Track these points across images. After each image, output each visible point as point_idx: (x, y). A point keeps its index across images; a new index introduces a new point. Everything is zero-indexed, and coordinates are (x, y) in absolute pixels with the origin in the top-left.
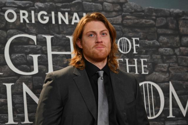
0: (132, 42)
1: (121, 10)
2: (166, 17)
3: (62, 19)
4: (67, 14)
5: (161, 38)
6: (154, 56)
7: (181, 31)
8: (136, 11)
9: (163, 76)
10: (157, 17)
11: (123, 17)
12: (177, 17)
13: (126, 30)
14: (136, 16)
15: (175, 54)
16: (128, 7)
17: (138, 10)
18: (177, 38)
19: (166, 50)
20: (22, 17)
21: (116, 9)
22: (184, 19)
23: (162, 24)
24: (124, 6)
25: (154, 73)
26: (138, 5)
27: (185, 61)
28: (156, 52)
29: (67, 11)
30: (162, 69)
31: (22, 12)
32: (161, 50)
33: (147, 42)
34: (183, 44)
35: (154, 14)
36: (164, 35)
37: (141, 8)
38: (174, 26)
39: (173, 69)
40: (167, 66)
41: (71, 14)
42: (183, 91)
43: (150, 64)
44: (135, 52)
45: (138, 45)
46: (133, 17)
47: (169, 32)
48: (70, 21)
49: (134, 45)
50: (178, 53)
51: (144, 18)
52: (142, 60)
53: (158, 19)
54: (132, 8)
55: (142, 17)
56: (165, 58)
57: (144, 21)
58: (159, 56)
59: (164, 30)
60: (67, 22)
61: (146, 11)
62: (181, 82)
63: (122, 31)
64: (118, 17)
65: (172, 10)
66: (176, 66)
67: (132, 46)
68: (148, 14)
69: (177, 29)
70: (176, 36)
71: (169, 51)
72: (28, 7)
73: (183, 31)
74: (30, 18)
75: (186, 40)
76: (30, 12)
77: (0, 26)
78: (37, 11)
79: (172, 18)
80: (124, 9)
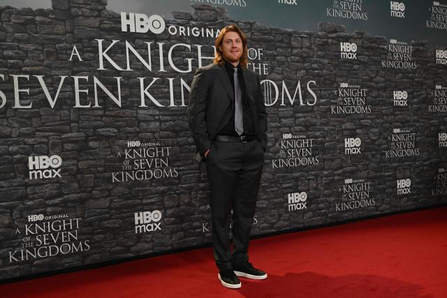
0: (257, 52)
1: (251, 29)
3: (209, 34)
4: (212, 30)
5: (278, 49)
6: (273, 62)
7: (292, 45)
8: (261, 29)
9: (279, 77)
10: (276, 34)
11: (252, 33)
12: (290, 34)
13: (254, 42)
14: (261, 33)
15: (287, 61)
16: (255, 26)
17: (263, 29)
18: (290, 50)
19: (281, 58)
20: (181, 31)
21: (247, 27)
22: (295, 37)
23: (280, 39)
24: (253, 26)
25: (272, 74)
26: (263, 25)
27: (294, 67)
28: (275, 59)
29: (212, 28)
30: (278, 71)
32: (278, 58)
33: (268, 52)
34: (293, 54)
35: (274, 32)
36: (281, 47)
37: (265, 27)
38: (288, 41)
39: (285, 72)
40: (281, 70)
41: (215, 31)
42: (292, 87)
43: (270, 68)
44: (259, 59)
45: (262, 54)
46: (259, 34)
47: (284, 45)
48: (215, 35)
49: (259, 54)
50: (290, 61)
52: (264, 65)
53: (276, 36)
54: (258, 27)
55: (266, 34)
56: (280, 63)
57: (266, 37)
58: (276, 62)
59: (281, 44)
60: (212, 36)
61: (268, 30)
62: (290, 81)
63: (251, 43)
64: (248, 33)
65: (286, 29)
66: (288, 70)
68: (270, 32)
69: (289, 43)
70: (289, 48)
71: (283, 59)
72: (185, 24)
73: (294, 45)
74: (186, 32)
75: (295, 51)
76: (186, 28)
77: (165, 37)
78: (191, 28)
79: (287, 35)
80: (253, 28)
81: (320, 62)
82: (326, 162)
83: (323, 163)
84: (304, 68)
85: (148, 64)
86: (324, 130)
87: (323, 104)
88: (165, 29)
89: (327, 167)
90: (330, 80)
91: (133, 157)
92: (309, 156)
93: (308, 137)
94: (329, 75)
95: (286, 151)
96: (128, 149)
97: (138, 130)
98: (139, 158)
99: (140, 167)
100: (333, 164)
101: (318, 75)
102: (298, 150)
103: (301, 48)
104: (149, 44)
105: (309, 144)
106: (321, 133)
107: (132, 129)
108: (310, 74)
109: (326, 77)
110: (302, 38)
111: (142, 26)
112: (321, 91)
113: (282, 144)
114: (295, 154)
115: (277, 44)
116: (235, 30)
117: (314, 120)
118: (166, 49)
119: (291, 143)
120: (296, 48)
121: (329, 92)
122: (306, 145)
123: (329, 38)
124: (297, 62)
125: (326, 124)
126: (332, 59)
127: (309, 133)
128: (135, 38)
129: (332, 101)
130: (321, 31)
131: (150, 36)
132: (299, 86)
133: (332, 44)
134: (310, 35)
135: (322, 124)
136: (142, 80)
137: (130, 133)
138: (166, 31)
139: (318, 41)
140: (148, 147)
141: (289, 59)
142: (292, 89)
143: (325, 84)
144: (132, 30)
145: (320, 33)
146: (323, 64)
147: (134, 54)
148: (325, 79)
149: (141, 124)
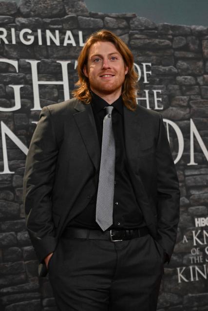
0: (142, 69)
1: (128, 27)
3: (51, 39)
4: (57, 32)
5: (180, 63)
6: (171, 87)
7: (205, 54)
8: (147, 28)
9: (182, 112)
11: (131, 36)
12: (200, 35)
13: (134, 52)
14: (147, 35)
15: (198, 84)
16: (136, 23)
17: (150, 27)
18: (201, 64)
19: (186, 79)
21: (121, 26)
23: (181, 45)
24: (131, 22)
25: (171, 108)
26: (149, 20)
28: (173, 81)
29: (57, 29)
30: (181, 102)
32: (180, 78)
33: (162, 68)
35: (171, 32)
36: (184, 59)
37: (154, 24)
38: (197, 47)
39: (195, 103)
40: (187, 100)
41: (63, 33)
43: (165, 97)
44: (146, 81)
45: (150, 73)
46: (144, 37)
47: (190, 55)
48: (62, 41)
49: (145, 73)
50: (201, 83)
51: (158, 38)
52: (155, 92)
53: (175, 38)
54: (142, 25)
55: (155, 36)
56: (185, 89)
57: (157, 41)
58: (176, 87)
59: (184, 53)
60: (57, 43)
61: (160, 28)
62: (205, 120)
64: (123, 36)
65: (193, 27)
66: (199, 99)
67: (142, 73)
68: (163, 32)
69: (200, 51)
70: (199, 61)
71: (190, 80)
72: (7, 23)
74: (9, 37)
76: (9, 30)
78: (18, 29)
79: (194, 37)
80: (132, 25)
113: (195, 238)
115: (178, 54)
116: (109, 38)
141: (200, 80)
142: (207, 134)
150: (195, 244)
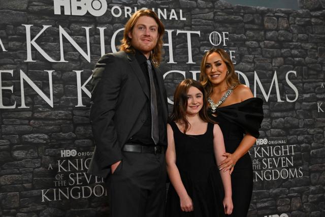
0: (222, 36)
1: (213, 7)
2: (253, 13)
3: (161, 15)
4: (165, 10)
5: (248, 32)
6: (242, 49)
7: (266, 26)
8: (226, 8)
9: (249, 66)
10: (245, 13)
11: (215, 13)
12: (263, 13)
13: (217, 25)
14: (226, 13)
15: (260, 47)
16: (219, 4)
17: (228, 7)
18: (262, 33)
19: (252, 43)
20: (126, 13)
21: (209, 6)
22: (269, 16)
23: (249, 20)
24: (215, 4)
25: (241, 63)
26: (228, 3)
27: (268, 53)
28: (243, 45)
29: (165, 8)
30: (249, 60)
31: (126, 8)
32: (248, 43)
33: (236, 36)
34: (267, 38)
35: (242, 11)
36: (251, 29)
37: (231, 5)
38: (260, 21)
39: (258, 60)
40: (253, 57)
41: (169, 11)
42: (266, 80)
43: (238, 55)
44: (224, 45)
45: (228, 39)
46: (224, 14)
47: (255, 27)
48: (168, 16)
49: (224, 39)
50: (263, 46)
51: (233, 15)
52: (231, 52)
53: (245, 15)
54: (223, 6)
55: (232, 14)
56: (251, 50)
57: (233, 17)
58: (245, 49)
59: (251, 25)
60: (165, 17)
61: (235, 8)
62: (264, 72)
63: (214, 26)
64: (210, 14)
65: (258, 7)
66: (261, 57)
67: (222, 39)
68: (237, 11)
69: (262, 24)
70: (261, 31)
71: (255, 44)
72: (131, 4)
73: (268, 26)
75: (270, 34)
76: (133, 8)
77: (108, 20)
78: (139, 8)
79: (258, 15)
80: (216, 6)
81: (302, 48)
82: (312, 175)
83: (309, 175)
84: (282, 56)
85: (87, 53)
86: (308, 134)
87: (306, 100)
88: (107, 11)
89: (314, 181)
90: (314, 70)
91: (67, 169)
92: (290, 167)
93: (288, 143)
94: (313, 63)
95: (260, 160)
96: (62, 159)
97: (74, 135)
98: (75, 171)
99: (76, 182)
100: (322, 177)
101: (299, 63)
102: (276, 158)
103: (277, 30)
104: (87, 29)
105: (290, 151)
106: (306, 138)
107: (66, 135)
108: (289, 63)
109: (310, 66)
110: (278, 17)
111: (79, 8)
112: (303, 83)
113: (256, 152)
114: (273, 165)
115: (247, 26)
117: (296, 121)
118: (108, 35)
119: (266, 150)
120: (271, 30)
121: (314, 85)
122: (286, 152)
123: (312, 17)
124: (273, 47)
125: (312, 126)
126: (316, 43)
127: (290, 138)
128: (71, 23)
129: (319, 96)
130: (302, 8)
131: (89, 19)
132: (275, 77)
133: (316, 24)
134: (288, 14)
135: (306, 126)
136: (78, 73)
137: (64, 139)
138: (108, 13)
139: (298, 21)
140: (87, 157)
141: (262, 44)
142: (266, 81)
143: (309, 75)
144: (67, 12)
145: (300, 11)
146: (306, 50)
147: (69, 42)
148: (309, 69)
149: (78, 128)
150: (256, 156)
